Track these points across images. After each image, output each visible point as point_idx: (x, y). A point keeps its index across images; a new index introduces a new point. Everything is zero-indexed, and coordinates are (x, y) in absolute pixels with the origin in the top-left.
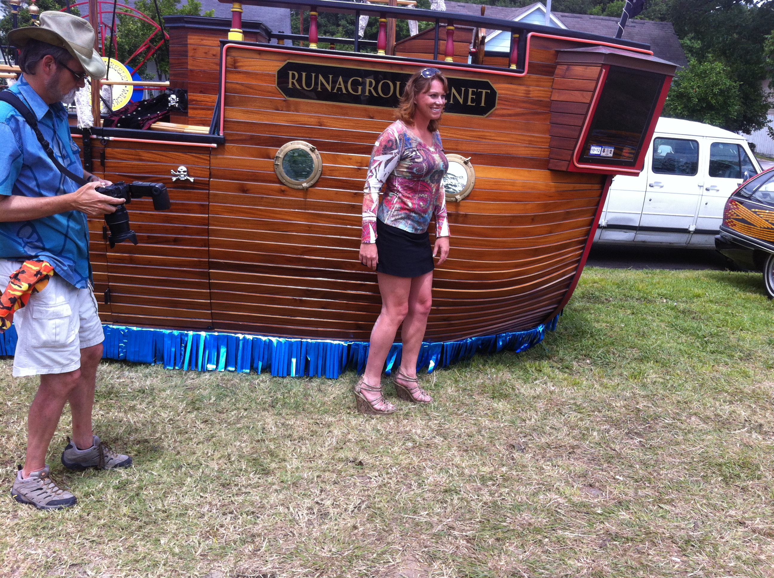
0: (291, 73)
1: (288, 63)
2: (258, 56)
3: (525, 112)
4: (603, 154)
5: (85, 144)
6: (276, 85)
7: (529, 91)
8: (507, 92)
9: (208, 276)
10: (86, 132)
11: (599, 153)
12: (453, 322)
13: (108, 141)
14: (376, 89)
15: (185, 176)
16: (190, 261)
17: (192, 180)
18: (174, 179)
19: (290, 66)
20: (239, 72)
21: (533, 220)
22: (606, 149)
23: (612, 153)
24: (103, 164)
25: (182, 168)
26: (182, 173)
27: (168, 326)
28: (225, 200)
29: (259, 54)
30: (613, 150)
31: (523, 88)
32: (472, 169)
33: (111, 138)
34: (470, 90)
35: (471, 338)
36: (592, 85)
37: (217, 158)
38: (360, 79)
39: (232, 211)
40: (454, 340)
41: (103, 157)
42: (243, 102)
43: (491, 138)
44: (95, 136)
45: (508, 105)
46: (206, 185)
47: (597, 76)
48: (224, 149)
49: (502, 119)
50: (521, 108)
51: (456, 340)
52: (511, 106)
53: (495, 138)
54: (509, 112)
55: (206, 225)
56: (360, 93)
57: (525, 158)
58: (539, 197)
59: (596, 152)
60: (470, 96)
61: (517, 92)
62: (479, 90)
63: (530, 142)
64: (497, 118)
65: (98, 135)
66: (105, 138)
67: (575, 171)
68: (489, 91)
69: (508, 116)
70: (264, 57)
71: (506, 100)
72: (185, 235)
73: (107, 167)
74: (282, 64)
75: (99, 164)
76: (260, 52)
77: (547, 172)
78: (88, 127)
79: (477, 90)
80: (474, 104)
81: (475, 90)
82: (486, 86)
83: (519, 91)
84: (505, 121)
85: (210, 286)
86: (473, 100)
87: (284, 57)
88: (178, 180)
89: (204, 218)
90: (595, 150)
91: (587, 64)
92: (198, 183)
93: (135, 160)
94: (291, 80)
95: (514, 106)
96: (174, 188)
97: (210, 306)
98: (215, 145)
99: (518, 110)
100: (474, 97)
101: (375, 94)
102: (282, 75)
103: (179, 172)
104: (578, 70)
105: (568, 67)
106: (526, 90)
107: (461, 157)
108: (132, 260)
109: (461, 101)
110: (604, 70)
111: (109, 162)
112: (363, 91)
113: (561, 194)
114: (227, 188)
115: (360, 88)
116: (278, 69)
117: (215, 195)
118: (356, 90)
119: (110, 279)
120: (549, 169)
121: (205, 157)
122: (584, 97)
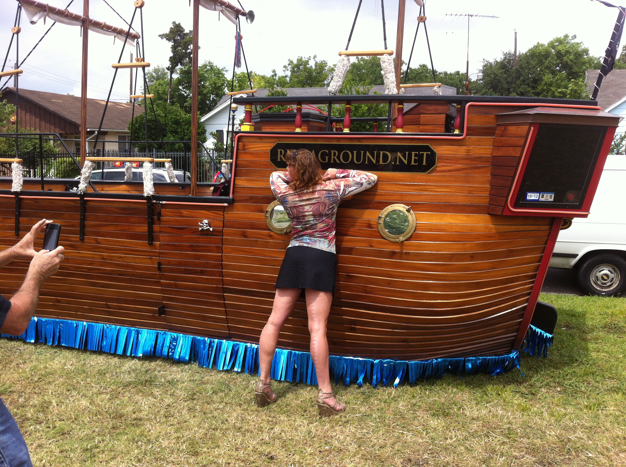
0: (279, 150)
1: (278, 143)
2: (259, 141)
3: (466, 167)
4: (541, 199)
5: (149, 207)
6: (269, 160)
7: (469, 150)
8: (449, 152)
9: (224, 298)
10: (149, 198)
11: (537, 199)
12: (411, 344)
13: (162, 204)
14: (338, 157)
15: (206, 226)
16: (211, 287)
17: (211, 229)
18: (200, 229)
19: (278, 146)
20: (246, 153)
21: (472, 257)
22: (545, 195)
23: (553, 197)
24: (159, 219)
25: (206, 221)
26: (205, 224)
27: (202, 334)
28: (233, 242)
29: (260, 139)
30: (553, 195)
31: (464, 148)
32: (414, 215)
33: (164, 202)
34: (413, 153)
35: (436, 359)
36: (522, 142)
37: (228, 213)
38: (327, 151)
39: (238, 251)
40: (419, 360)
41: (160, 214)
42: (247, 174)
43: (432, 190)
44: (155, 201)
45: (449, 163)
46: (221, 233)
47: (526, 134)
48: (233, 206)
49: (442, 174)
50: (462, 164)
51: (421, 360)
52: (452, 163)
53: (436, 190)
54: (449, 168)
55: (220, 261)
56: (327, 161)
57: (464, 206)
58: (478, 237)
59: (533, 198)
60: (413, 158)
61: (457, 152)
62: (421, 153)
63: (470, 192)
64: (438, 174)
65: (157, 200)
66: (161, 202)
67: (510, 214)
68: (429, 153)
69: (448, 172)
70: (264, 141)
71: (447, 159)
72: (207, 268)
73: (162, 221)
74: (273, 145)
75: (156, 219)
76: (260, 138)
77: (487, 217)
78: (149, 195)
79: (419, 153)
80: (417, 164)
81: (417, 153)
82: (427, 149)
83: (461, 151)
84: (445, 176)
85: (225, 305)
86: (415, 161)
87: (276, 140)
88: (202, 229)
89: (219, 256)
90: (532, 196)
91: (518, 124)
92: (215, 231)
93: (178, 216)
94: (279, 156)
95: (454, 163)
96: (201, 235)
97: (227, 321)
98: (226, 204)
99: (459, 166)
100: (417, 158)
101: (338, 162)
102: (274, 152)
103: (203, 224)
104: (512, 129)
105: (505, 128)
106: (466, 150)
107: (405, 206)
108: (176, 286)
109: (406, 162)
110: (532, 128)
111: (163, 218)
112: (330, 159)
113: (502, 234)
114: (235, 234)
115: (327, 157)
116: (271, 148)
117: (227, 239)
118: (324, 160)
119: (164, 298)
120: (488, 214)
121: (220, 213)
122: (516, 152)
